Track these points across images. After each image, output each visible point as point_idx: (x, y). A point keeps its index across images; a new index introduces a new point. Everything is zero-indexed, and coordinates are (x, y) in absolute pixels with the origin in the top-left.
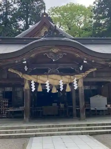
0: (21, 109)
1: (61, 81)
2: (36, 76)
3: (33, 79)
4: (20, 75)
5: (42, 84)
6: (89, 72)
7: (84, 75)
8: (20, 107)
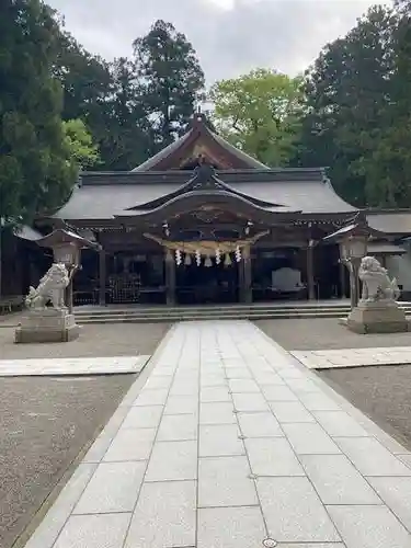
0: (161, 289)
1: (218, 250)
2: (181, 243)
3: (178, 248)
4: (159, 241)
5: (190, 255)
6: (258, 236)
7: (250, 241)
8: (160, 287)
